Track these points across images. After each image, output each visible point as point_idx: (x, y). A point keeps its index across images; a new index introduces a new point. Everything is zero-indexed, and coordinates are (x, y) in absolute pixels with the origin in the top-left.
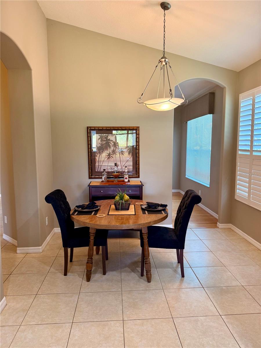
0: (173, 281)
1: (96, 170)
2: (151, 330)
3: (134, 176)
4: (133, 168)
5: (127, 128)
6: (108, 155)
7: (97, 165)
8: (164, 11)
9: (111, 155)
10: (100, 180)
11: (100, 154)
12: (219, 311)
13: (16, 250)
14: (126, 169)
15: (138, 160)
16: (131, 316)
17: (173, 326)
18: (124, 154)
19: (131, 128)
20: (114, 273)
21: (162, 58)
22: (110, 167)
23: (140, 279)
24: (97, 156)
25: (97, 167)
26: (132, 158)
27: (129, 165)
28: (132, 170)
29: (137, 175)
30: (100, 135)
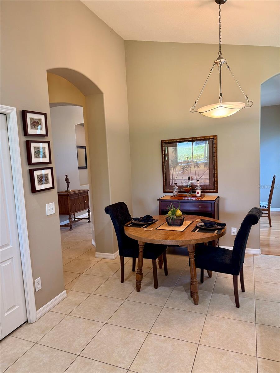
0: (223, 308)
1: (171, 184)
2: (169, 349)
3: (211, 191)
4: (210, 182)
5: (202, 138)
6: (182, 169)
7: (171, 179)
8: (219, 6)
9: (186, 169)
10: (172, 194)
11: (174, 167)
12: (258, 352)
13: (95, 254)
14: (198, 183)
15: (215, 173)
16: (158, 331)
17: (194, 351)
18: (200, 167)
19: (207, 138)
20: (166, 289)
21: (218, 59)
22: (184, 181)
23: (188, 300)
24: (171, 170)
25: (172, 180)
26: (209, 171)
27: (205, 179)
28: (209, 183)
29: (215, 189)
30: (174, 147)
